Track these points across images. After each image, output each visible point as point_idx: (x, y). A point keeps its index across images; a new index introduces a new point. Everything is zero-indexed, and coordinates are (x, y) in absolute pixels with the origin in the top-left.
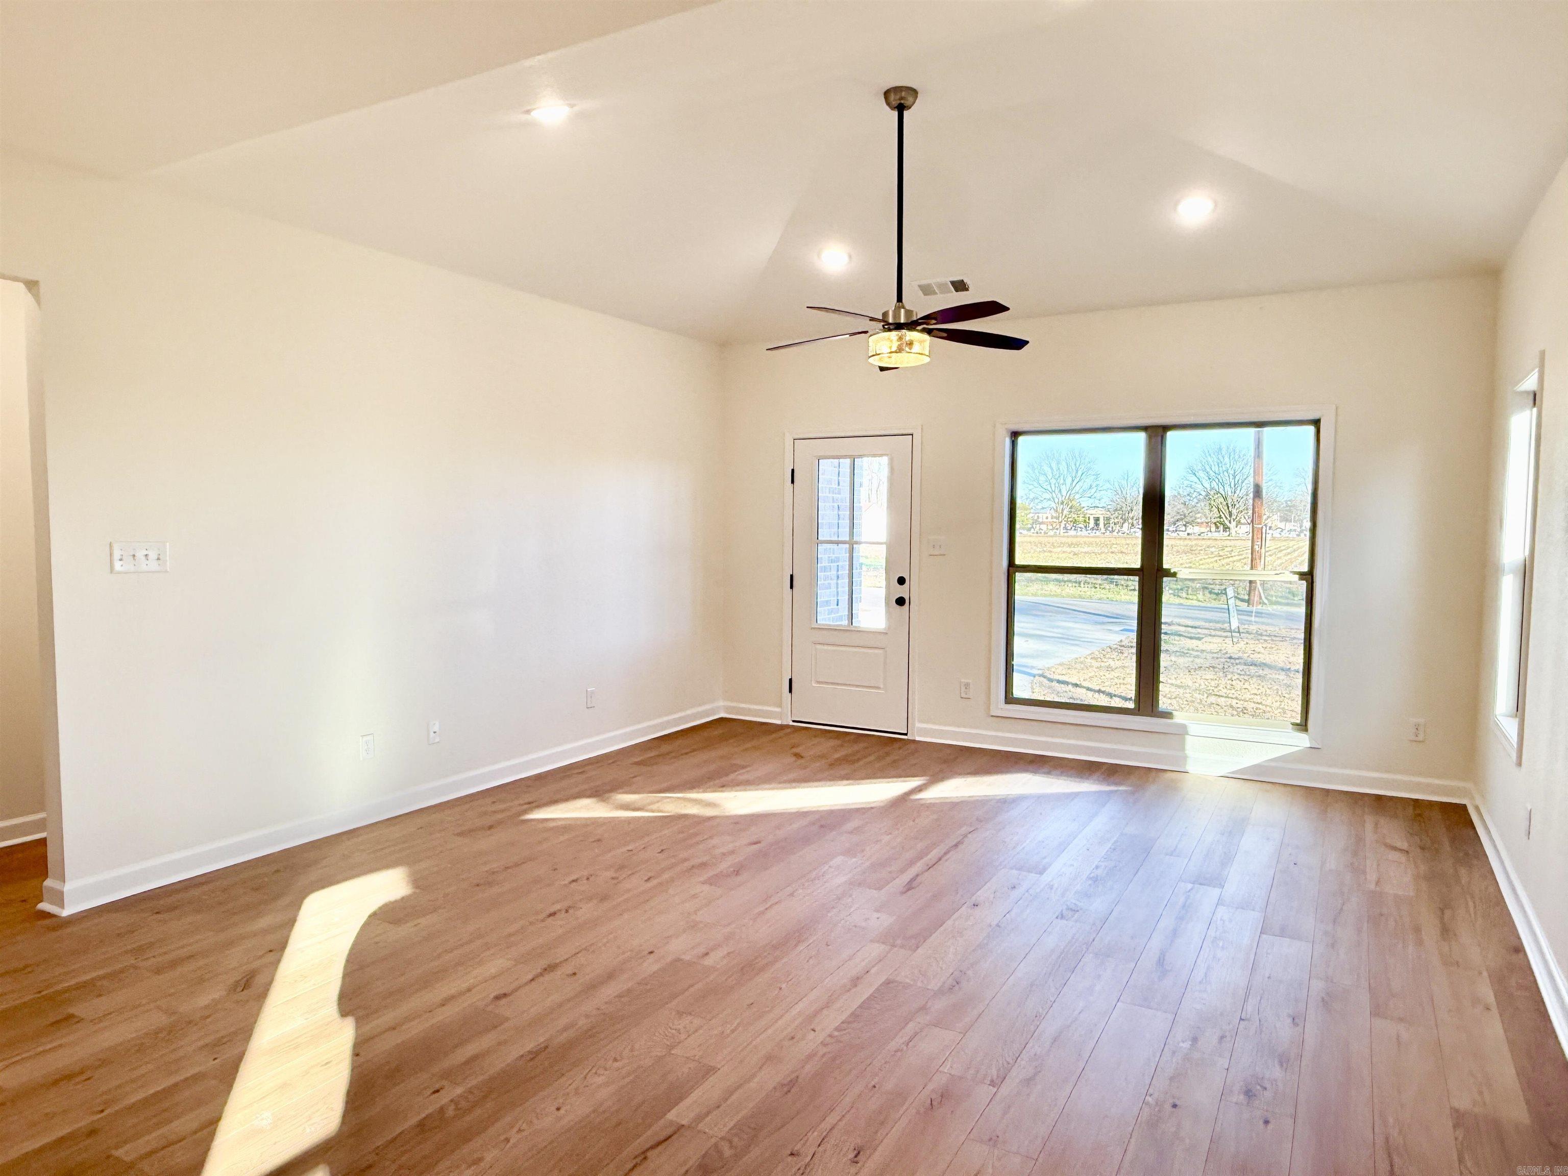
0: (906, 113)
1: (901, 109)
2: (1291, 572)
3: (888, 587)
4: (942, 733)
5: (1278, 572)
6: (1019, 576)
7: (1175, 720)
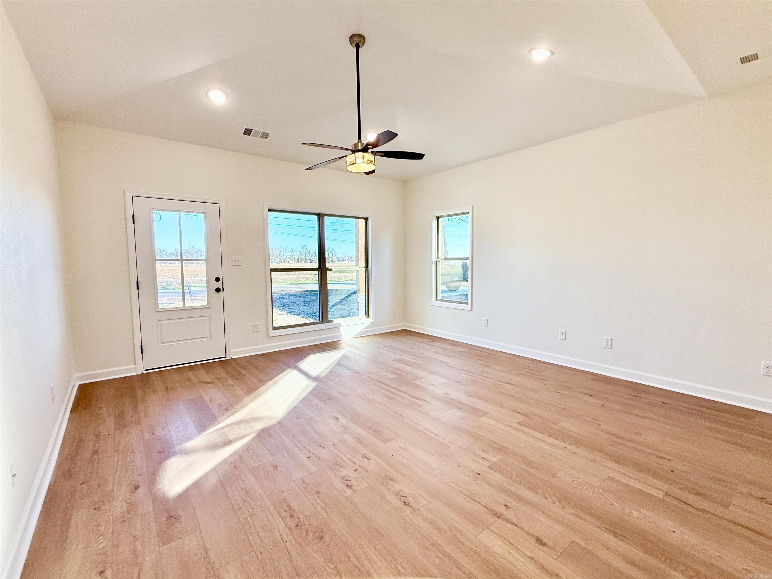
0: (360, 50)
1: (358, 46)
3: (208, 282)
4: (244, 352)
7: (334, 323)
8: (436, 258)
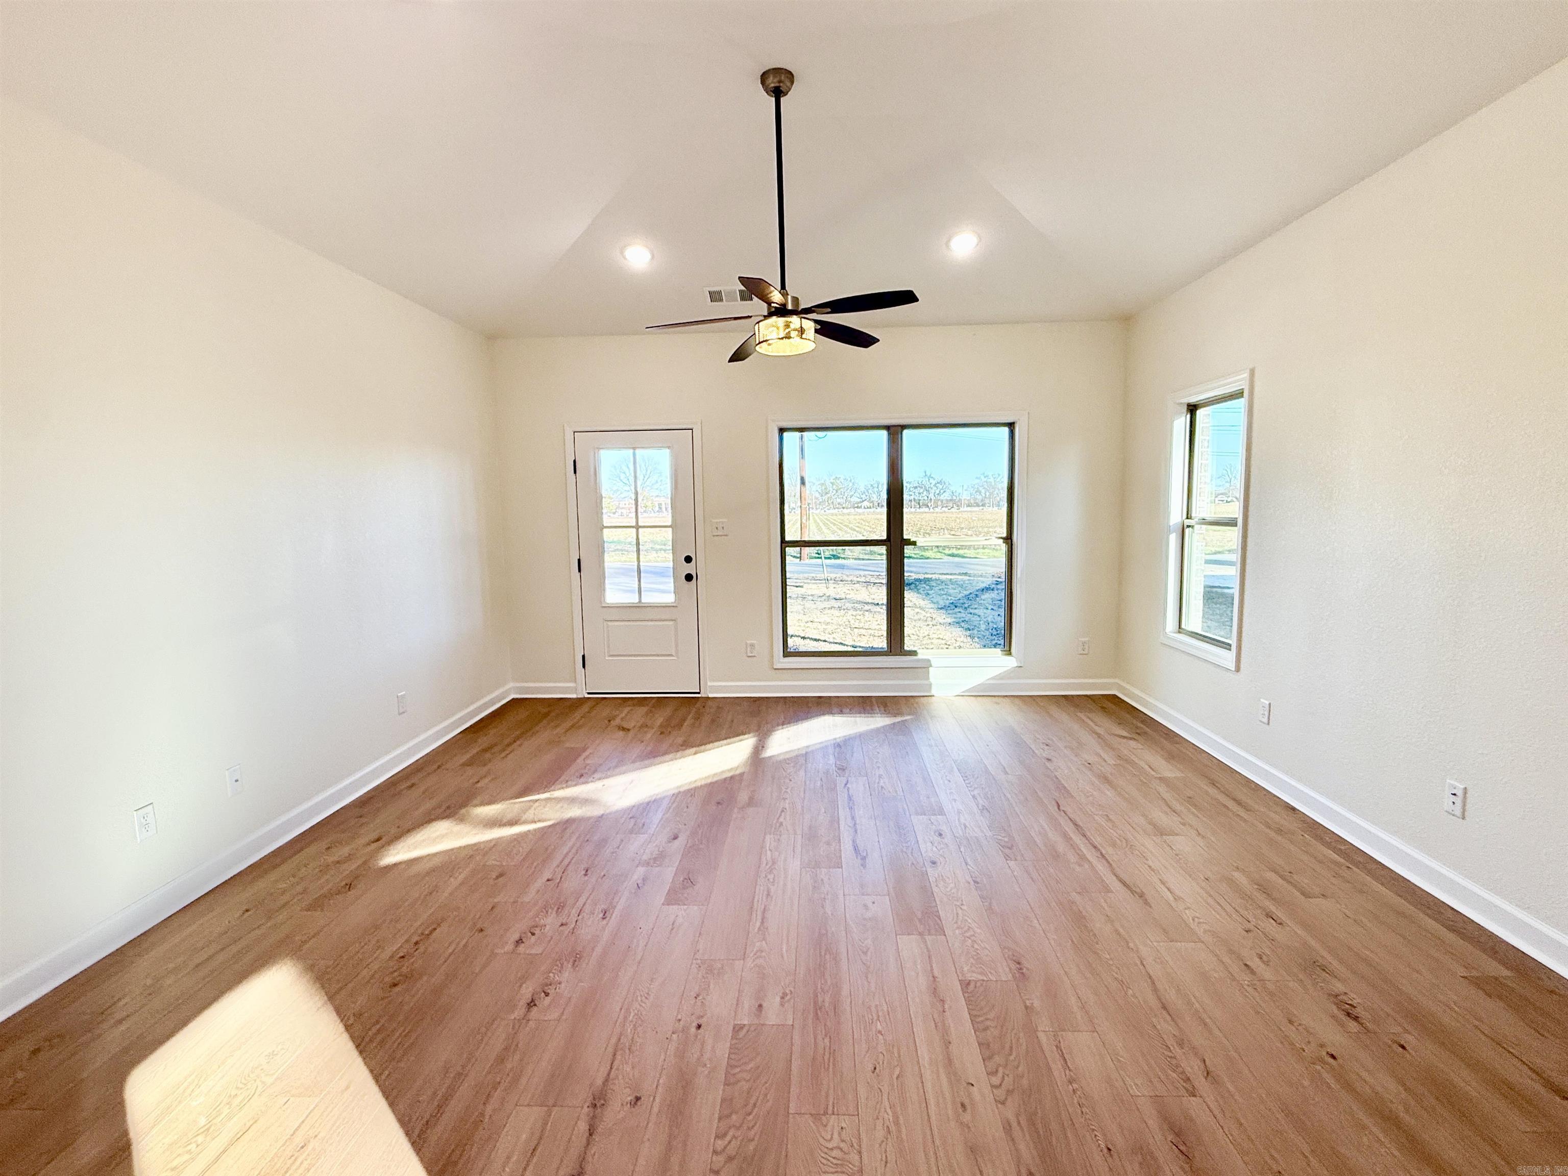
0: (783, 100)
1: (778, 93)
2: (996, 538)
3: (675, 565)
5: (987, 538)
6: (789, 550)
7: (920, 656)
8: (1185, 516)
